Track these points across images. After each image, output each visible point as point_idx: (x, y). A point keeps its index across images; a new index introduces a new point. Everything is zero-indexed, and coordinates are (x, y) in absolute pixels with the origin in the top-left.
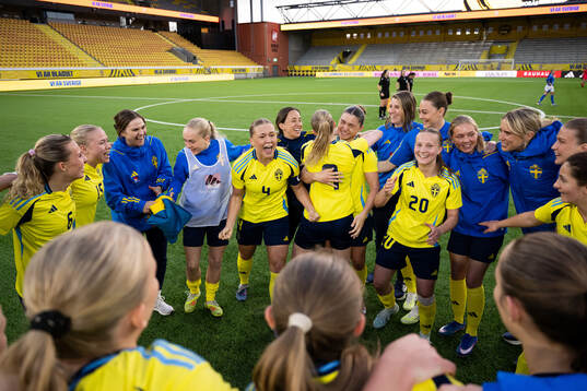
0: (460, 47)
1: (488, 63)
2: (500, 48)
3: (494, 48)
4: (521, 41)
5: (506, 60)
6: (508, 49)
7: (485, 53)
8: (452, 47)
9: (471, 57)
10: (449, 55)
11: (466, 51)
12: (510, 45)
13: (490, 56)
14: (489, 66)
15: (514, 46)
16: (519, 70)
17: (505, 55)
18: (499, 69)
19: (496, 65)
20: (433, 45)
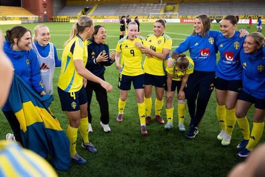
0: (149, 6)
1: (165, 15)
2: (170, 7)
3: (167, 7)
4: (180, 3)
5: (174, 14)
6: (174, 8)
7: (162, 10)
8: (145, 6)
9: (155, 11)
10: (144, 11)
11: (152, 8)
12: (175, 5)
13: (165, 11)
14: (165, 16)
15: (177, 6)
16: (181, 19)
17: (173, 11)
18: (170, 18)
19: (169, 16)
20: (135, 5)
